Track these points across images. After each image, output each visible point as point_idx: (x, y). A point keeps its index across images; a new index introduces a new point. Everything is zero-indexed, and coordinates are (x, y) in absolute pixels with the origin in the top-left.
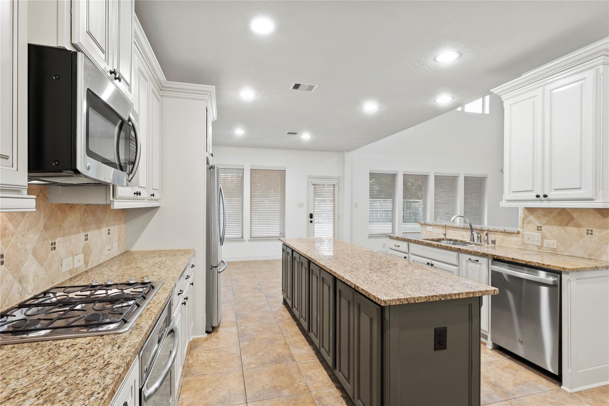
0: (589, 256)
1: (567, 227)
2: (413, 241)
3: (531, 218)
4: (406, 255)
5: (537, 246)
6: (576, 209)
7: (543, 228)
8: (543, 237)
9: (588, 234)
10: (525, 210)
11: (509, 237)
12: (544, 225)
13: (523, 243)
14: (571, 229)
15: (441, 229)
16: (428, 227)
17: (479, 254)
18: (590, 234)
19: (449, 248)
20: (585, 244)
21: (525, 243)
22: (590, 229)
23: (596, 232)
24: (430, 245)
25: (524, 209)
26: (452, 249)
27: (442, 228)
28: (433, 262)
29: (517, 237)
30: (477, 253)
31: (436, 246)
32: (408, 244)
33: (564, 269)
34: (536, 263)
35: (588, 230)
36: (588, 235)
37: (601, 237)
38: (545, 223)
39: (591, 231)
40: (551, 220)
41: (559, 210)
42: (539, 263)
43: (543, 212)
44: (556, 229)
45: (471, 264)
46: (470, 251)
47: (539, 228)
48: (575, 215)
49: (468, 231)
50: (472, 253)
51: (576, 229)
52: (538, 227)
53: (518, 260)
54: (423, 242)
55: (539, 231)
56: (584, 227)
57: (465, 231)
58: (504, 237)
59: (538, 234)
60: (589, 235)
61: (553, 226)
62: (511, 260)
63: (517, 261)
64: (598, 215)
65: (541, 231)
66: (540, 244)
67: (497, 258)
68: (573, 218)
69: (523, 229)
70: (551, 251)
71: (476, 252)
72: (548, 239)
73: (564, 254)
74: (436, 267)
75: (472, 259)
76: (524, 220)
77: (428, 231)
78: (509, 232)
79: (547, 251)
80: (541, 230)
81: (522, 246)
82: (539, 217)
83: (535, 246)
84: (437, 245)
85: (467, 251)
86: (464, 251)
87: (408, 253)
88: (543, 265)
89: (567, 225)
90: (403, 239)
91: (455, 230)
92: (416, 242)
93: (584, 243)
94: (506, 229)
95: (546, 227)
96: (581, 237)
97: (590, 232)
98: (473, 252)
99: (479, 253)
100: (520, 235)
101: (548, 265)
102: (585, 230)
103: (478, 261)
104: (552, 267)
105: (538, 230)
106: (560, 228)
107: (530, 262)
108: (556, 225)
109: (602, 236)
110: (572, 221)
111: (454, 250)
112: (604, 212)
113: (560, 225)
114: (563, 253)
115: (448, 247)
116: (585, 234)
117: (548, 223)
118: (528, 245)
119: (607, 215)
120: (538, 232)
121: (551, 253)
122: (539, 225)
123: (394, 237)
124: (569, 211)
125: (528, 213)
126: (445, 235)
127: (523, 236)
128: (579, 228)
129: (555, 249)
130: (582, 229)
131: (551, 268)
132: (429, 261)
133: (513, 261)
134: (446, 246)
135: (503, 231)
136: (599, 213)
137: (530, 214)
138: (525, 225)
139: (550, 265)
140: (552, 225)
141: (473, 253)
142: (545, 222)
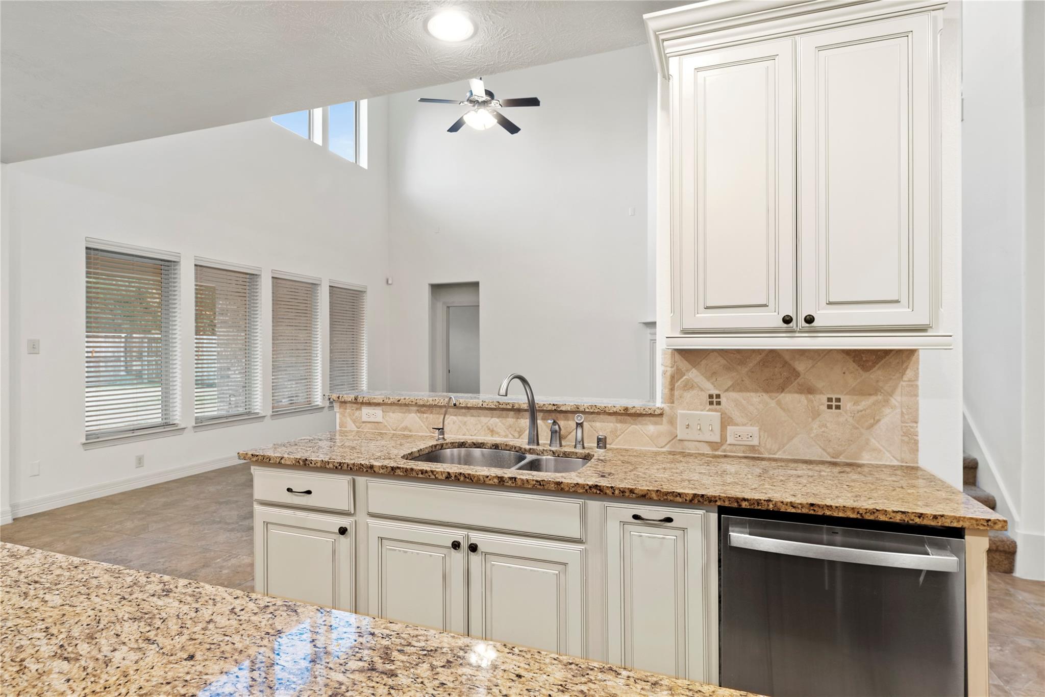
0: (833, 457)
1: (783, 395)
2: (382, 471)
3: (694, 375)
4: (344, 522)
5: (709, 443)
6: (802, 353)
7: (723, 400)
8: (726, 421)
9: (830, 407)
10: (677, 356)
11: (632, 424)
12: (727, 390)
13: (675, 438)
14: (790, 398)
15: (413, 415)
16: (366, 410)
17: (679, 499)
18: (834, 407)
19: (552, 486)
20: (824, 432)
21: (678, 438)
22: (834, 397)
23: (848, 403)
24: (464, 482)
25: (673, 355)
26: (567, 489)
27: (418, 411)
28: (476, 537)
29: (656, 423)
30: (670, 498)
31: (491, 482)
32: (354, 481)
33: (990, 523)
34: (894, 512)
35: (830, 400)
36: (830, 410)
37: (858, 412)
38: (729, 388)
39: (838, 400)
40: (744, 379)
41: (763, 355)
42: (903, 513)
43: (723, 362)
44: (757, 400)
45: (638, 531)
46: (642, 490)
47: (714, 400)
48: (801, 366)
49: (507, 417)
50: (651, 499)
51: (803, 398)
52: (711, 396)
53: (830, 507)
54: (432, 472)
55: (715, 406)
56: (821, 393)
57: (498, 417)
58: (619, 425)
59: (712, 416)
60: (834, 410)
61: (748, 394)
62: (805, 511)
63: (828, 513)
64: (852, 366)
65: (718, 407)
66: (716, 438)
67: (752, 507)
68: (797, 375)
69: (673, 403)
70: (744, 452)
71: (667, 494)
72: (737, 425)
73: (776, 456)
74: (486, 554)
75: (643, 516)
76: (673, 380)
77: (364, 422)
78: (638, 412)
79: (735, 453)
80: (719, 403)
81: (668, 446)
82: (714, 373)
83: (705, 444)
84: (496, 480)
85: (632, 491)
86: (617, 492)
87: (352, 512)
88: (921, 516)
89: (782, 389)
90: (331, 466)
91: (465, 415)
92: (398, 472)
93: (823, 429)
94: (630, 406)
95: (734, 395)
96: (816, 414)
97: (834, 403)
98: (654, 496)
99: (680, 495)
100: (665, 419)
101: (935, 517)
102: (824, 398)
103: (669, 520)
104: (949, 521)
105: (711, 403)
106: (765, 397)
107: (874, 511)
108: (756, 391)
109: (861, 411)
110: (795, 379)
111: (575, 492)
112: (864, 359)
113: (766, 391)
114: (774, 454)
115: (549, 482)
116: (825, 408)
117: (737, 387)
118: (686, 443)
119: (870, 363)
120: (709, 410)
121: (746, 457)
122: (715, 392)
123: (283, 461)
124: (787, 357)
125: (683, 364)
126: (441, 430)
127: (672, 422)
128: (810, 396)
129: (753, 446)
130: (818, 396)
131: (947, 525)
132: (458, 535)
133: (812, 512)
134: (537, 481)
135: (622, 412)
136: (854, 362)
137: (690, 366)
138: (677, 393)
139: (942, 516)
140: (747, 390)
141: (655, 498)
142: (730, 383)
